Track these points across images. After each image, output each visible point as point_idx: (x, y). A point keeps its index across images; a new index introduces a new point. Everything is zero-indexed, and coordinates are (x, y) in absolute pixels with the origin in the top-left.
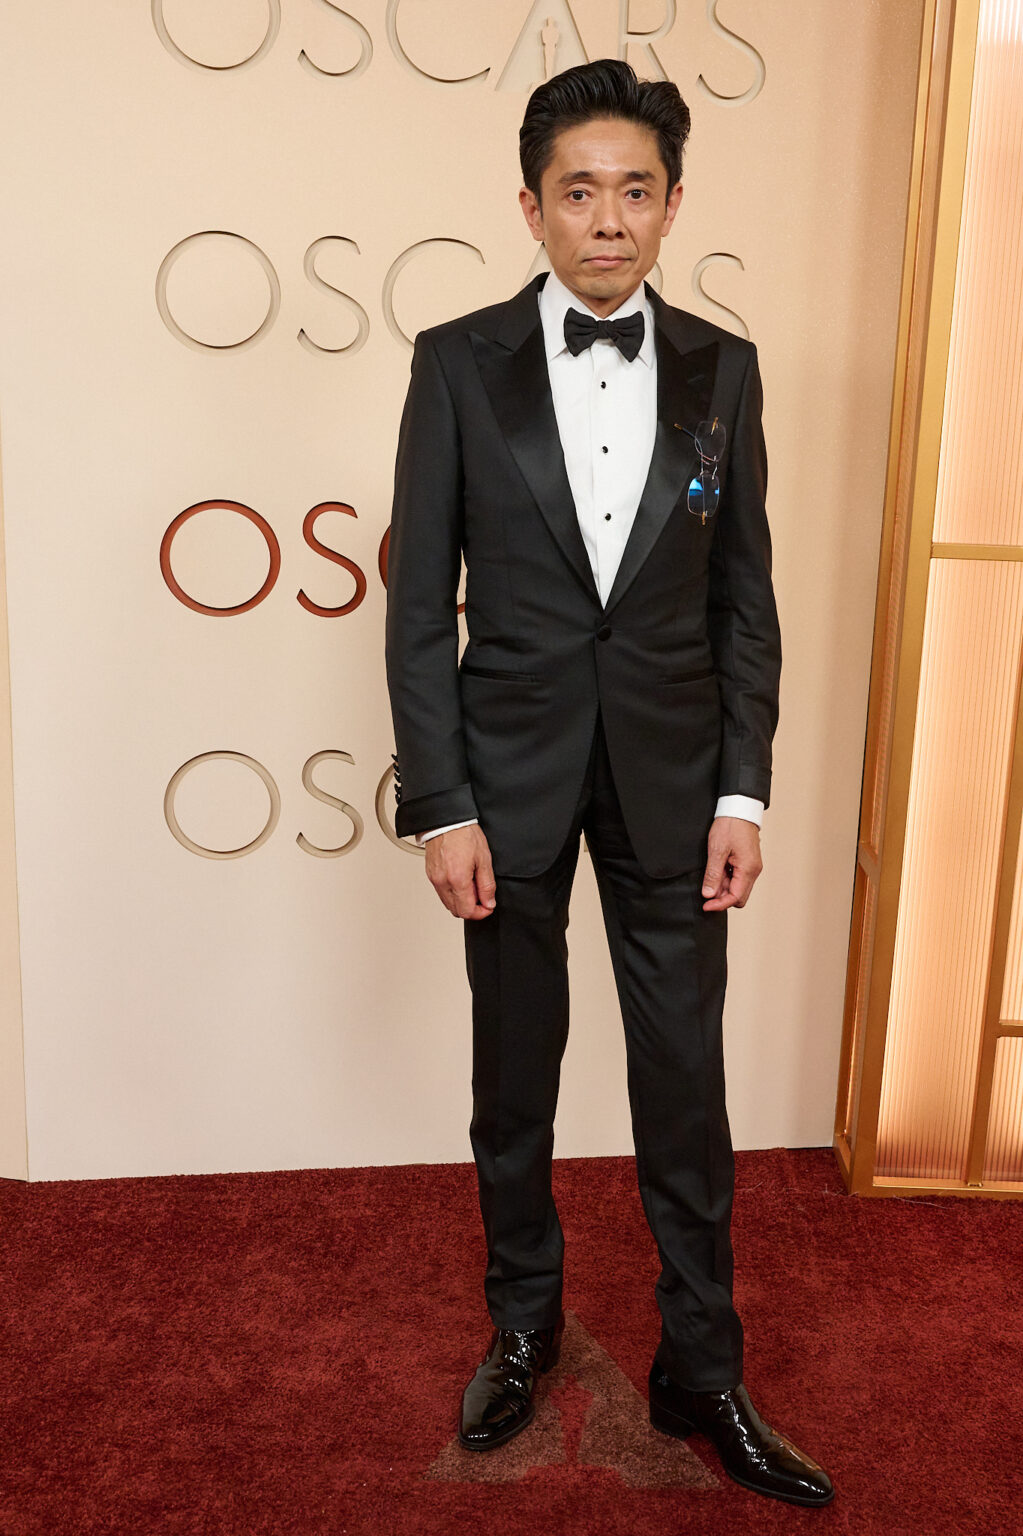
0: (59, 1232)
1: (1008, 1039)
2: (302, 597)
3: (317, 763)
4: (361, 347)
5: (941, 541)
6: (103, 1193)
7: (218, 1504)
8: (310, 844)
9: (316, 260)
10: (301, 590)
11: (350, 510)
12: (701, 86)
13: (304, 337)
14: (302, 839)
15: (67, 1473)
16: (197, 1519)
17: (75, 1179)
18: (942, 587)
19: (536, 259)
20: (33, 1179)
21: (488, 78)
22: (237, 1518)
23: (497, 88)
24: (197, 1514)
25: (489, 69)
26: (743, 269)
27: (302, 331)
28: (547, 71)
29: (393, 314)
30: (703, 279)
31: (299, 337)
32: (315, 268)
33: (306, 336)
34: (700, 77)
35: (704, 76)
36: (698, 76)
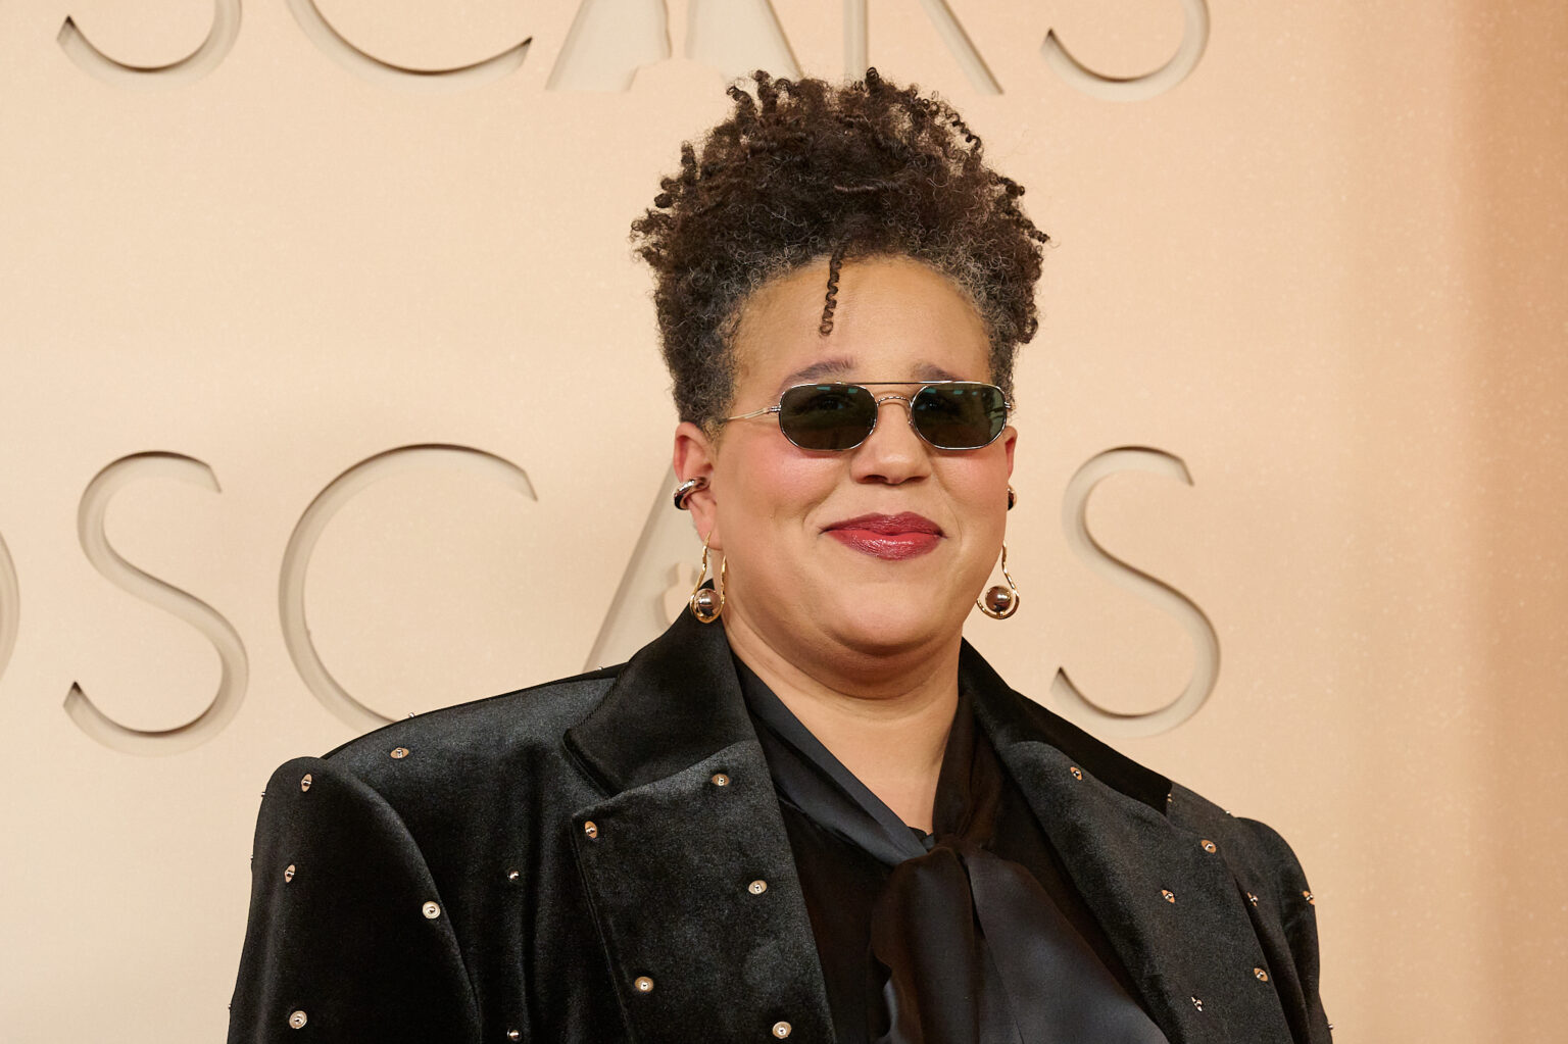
12: (1054, 60)
13: (80, 701)
21: (526, 62)
23: (552, 82)
25: (528, 41)
26: (1190, 482)
27: (76, 686)
28: (673, 36)
29: (308, 633)
30: (1090, 510)
31: (67, 705)
32: (107, 534)
33: (87, 700)
34: (1051, 33)
35: (1058, 33)
36: (1045, 33)
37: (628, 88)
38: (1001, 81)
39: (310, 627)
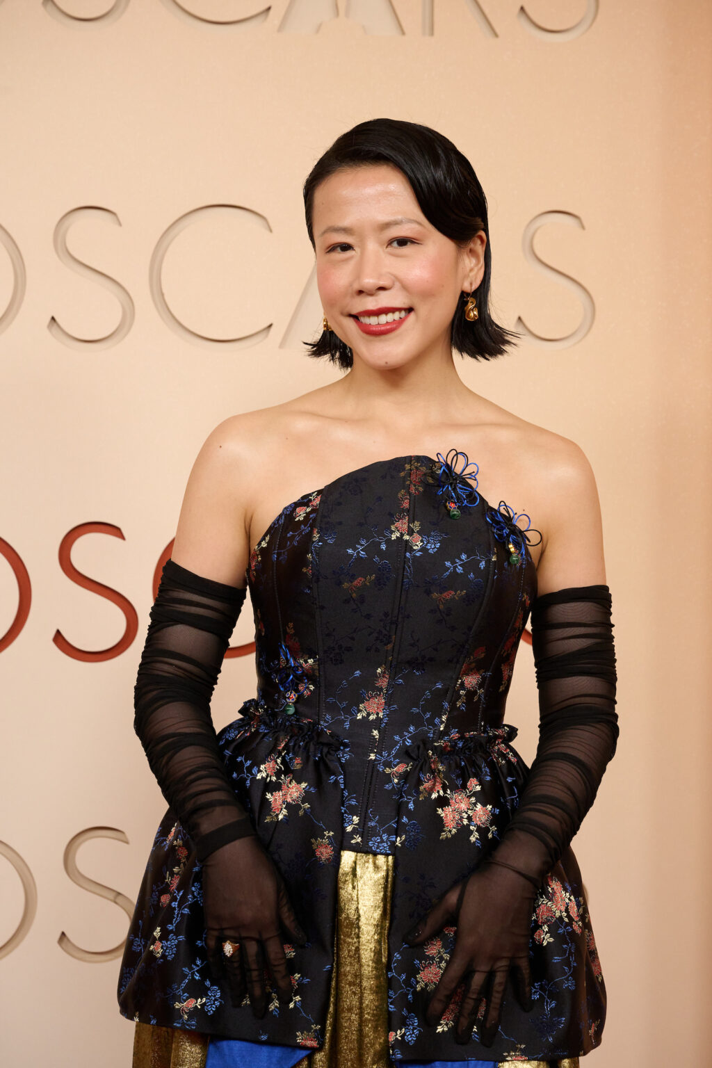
2: (59, 639)
3: (80, 844)
4: (125, 335)
8: (74, 945)
9: (68, 235)
10: (58, 632)
11: (115, 531)
12: (524, 23)
13: (55, 325)
14: (65, 940)
21: (269, 18)
23: (281, 28)
25: (269, 9)
26: (583, 227)
27: (53, 318)
28: (339, 5)
29: (163, 295)
30: (536, 241)
31: (49, 327)
32: (68, 245)
33: (59, 326)
34: (522, 9)
35: (527, 9)
36: (519, 7)
37: (318, 31)
38: (498, 30)
39: (165, 291)
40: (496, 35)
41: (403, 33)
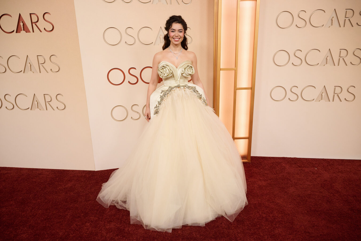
0: (100, 177)
1: (236, 140)
2: (129, 82)
3: (133, 107)
5: (222, 68)
6: (106, 172)
7: (124, 214)
9: (127, 31)
11: (135, 69)
14: (132, 118)
15: (101, 211)
16: (121, 216)
17: (102, 170)
18: (222, 75)
19: (160, 29)
20: (96, 170)
22: (127, 216)
24: (120, 215)
40: (179, 4)
41: (168, 4)
